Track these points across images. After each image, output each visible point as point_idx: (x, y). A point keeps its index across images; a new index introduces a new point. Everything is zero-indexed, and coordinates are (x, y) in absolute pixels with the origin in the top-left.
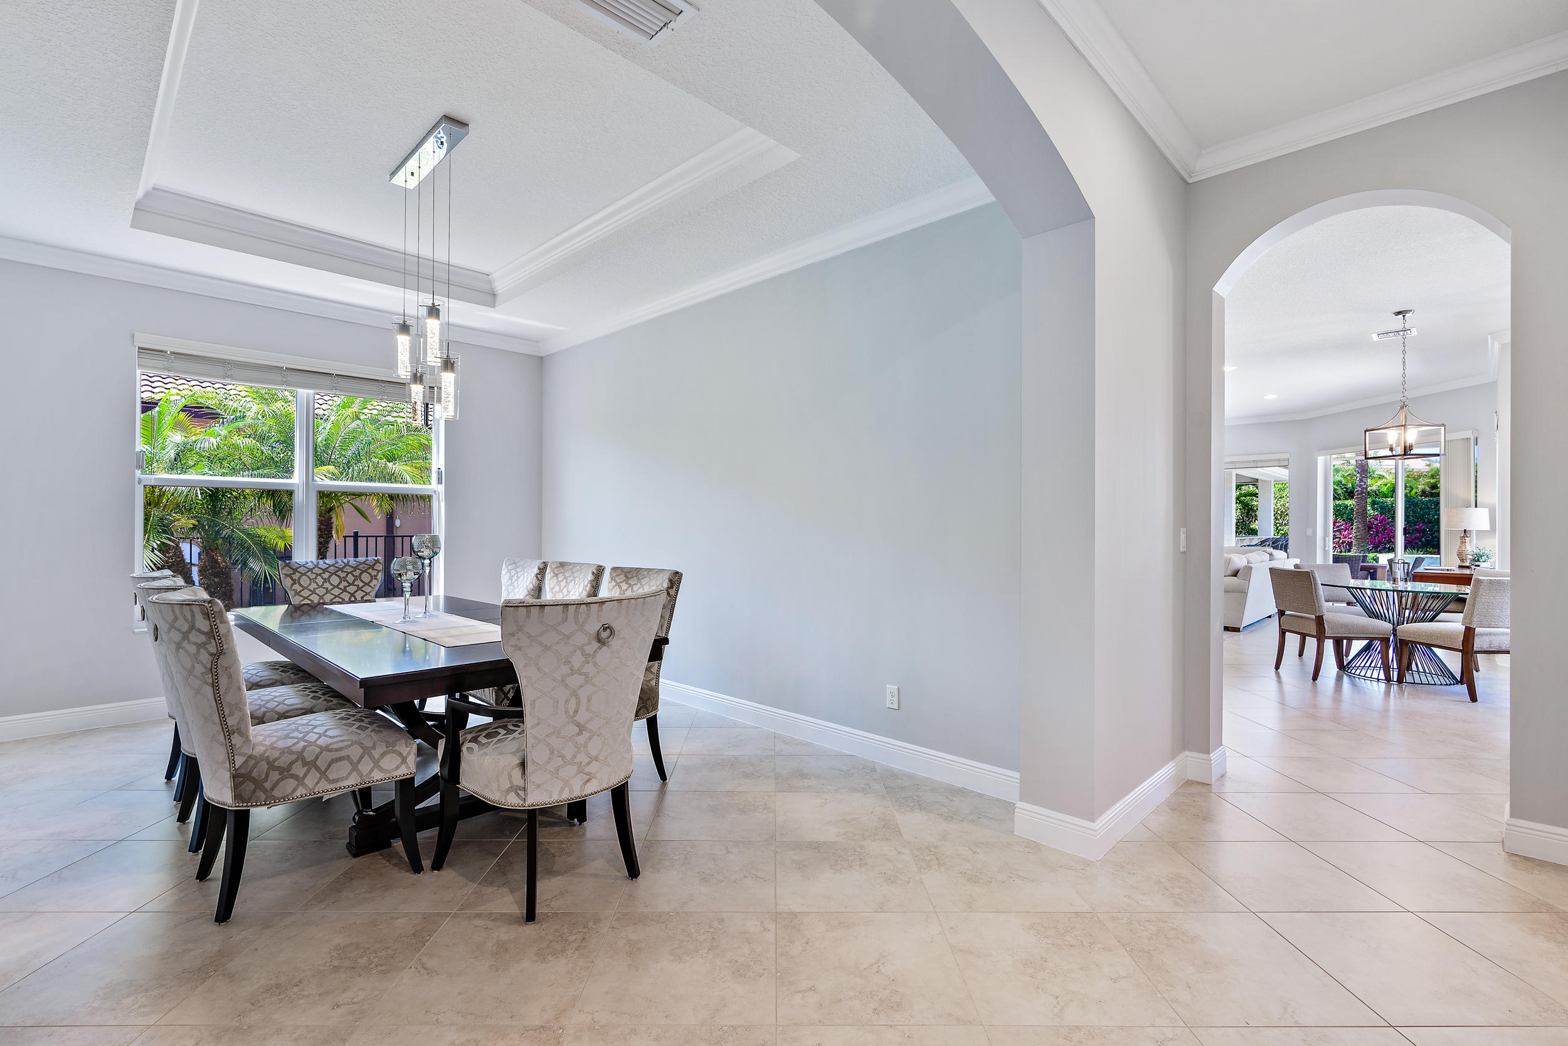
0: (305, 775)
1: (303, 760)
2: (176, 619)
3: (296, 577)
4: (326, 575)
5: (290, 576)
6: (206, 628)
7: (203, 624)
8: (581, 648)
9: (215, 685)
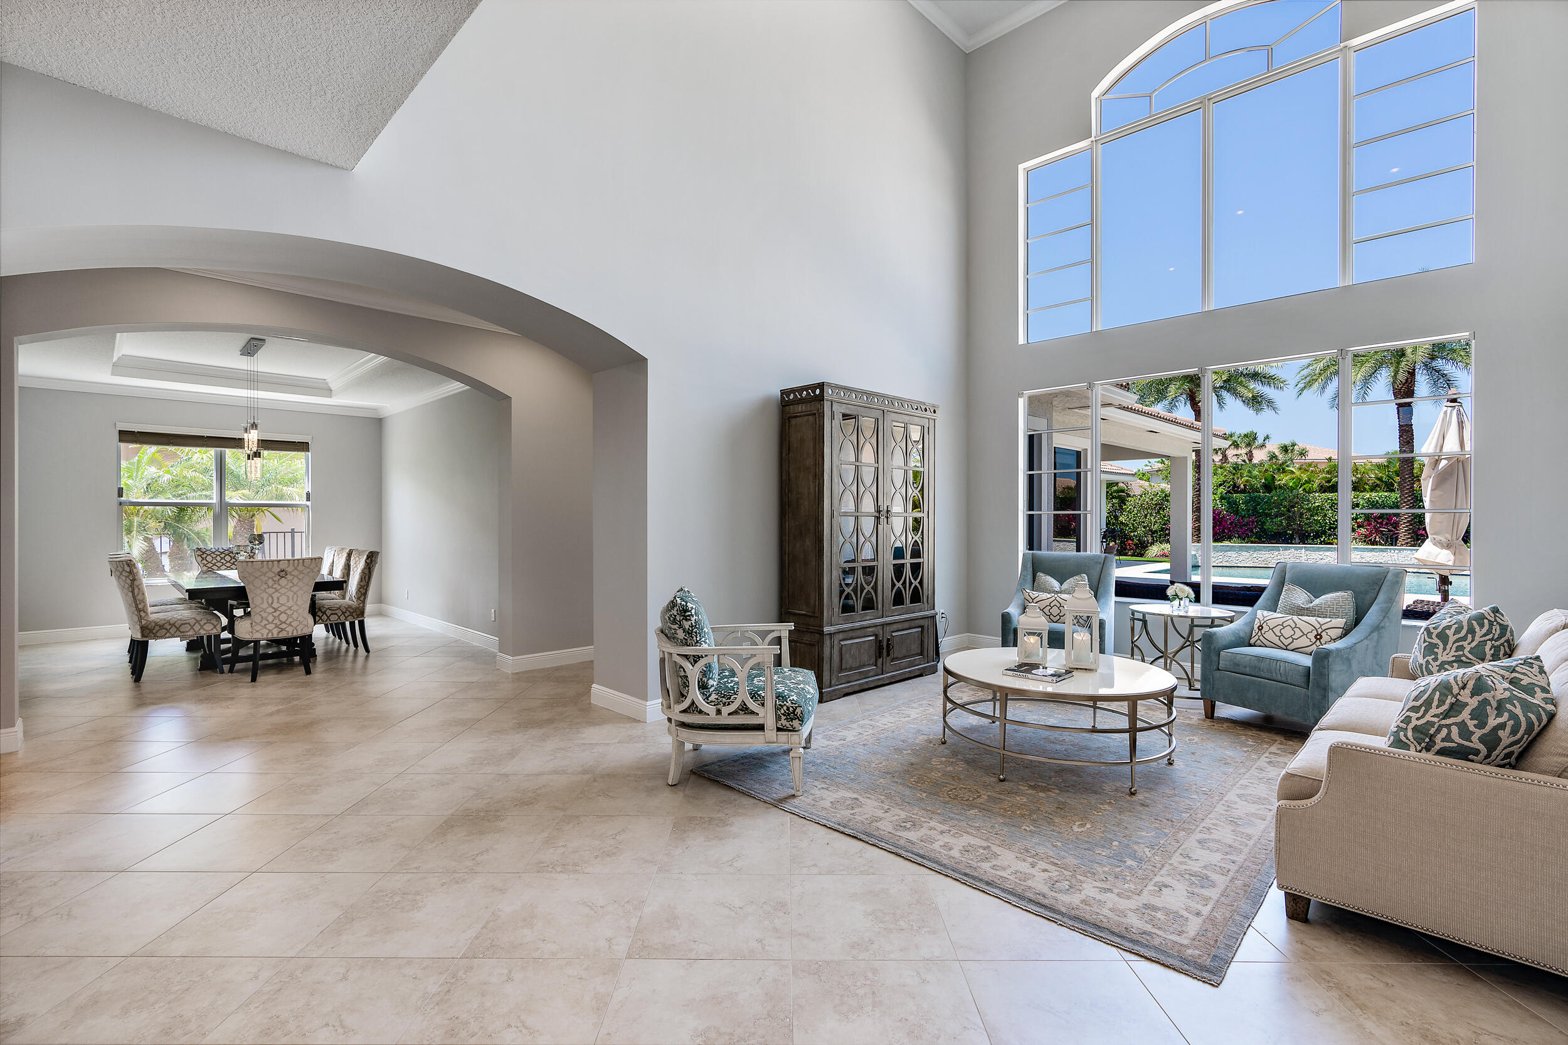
0: (170, 629)
1: (170, 623)
2: (118, 567)
3: (204, 556)
4: (223, 556)
5: (200, 556)
6: (128, 570)
7: (128, 569)
8: (272, 578)
9: (133, 592)
